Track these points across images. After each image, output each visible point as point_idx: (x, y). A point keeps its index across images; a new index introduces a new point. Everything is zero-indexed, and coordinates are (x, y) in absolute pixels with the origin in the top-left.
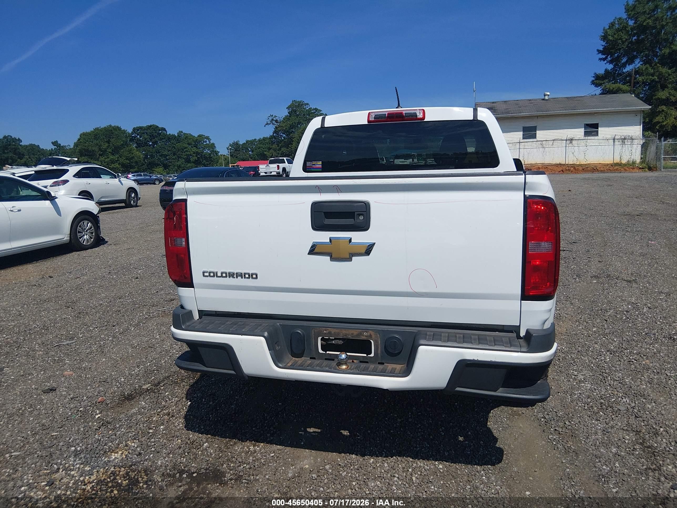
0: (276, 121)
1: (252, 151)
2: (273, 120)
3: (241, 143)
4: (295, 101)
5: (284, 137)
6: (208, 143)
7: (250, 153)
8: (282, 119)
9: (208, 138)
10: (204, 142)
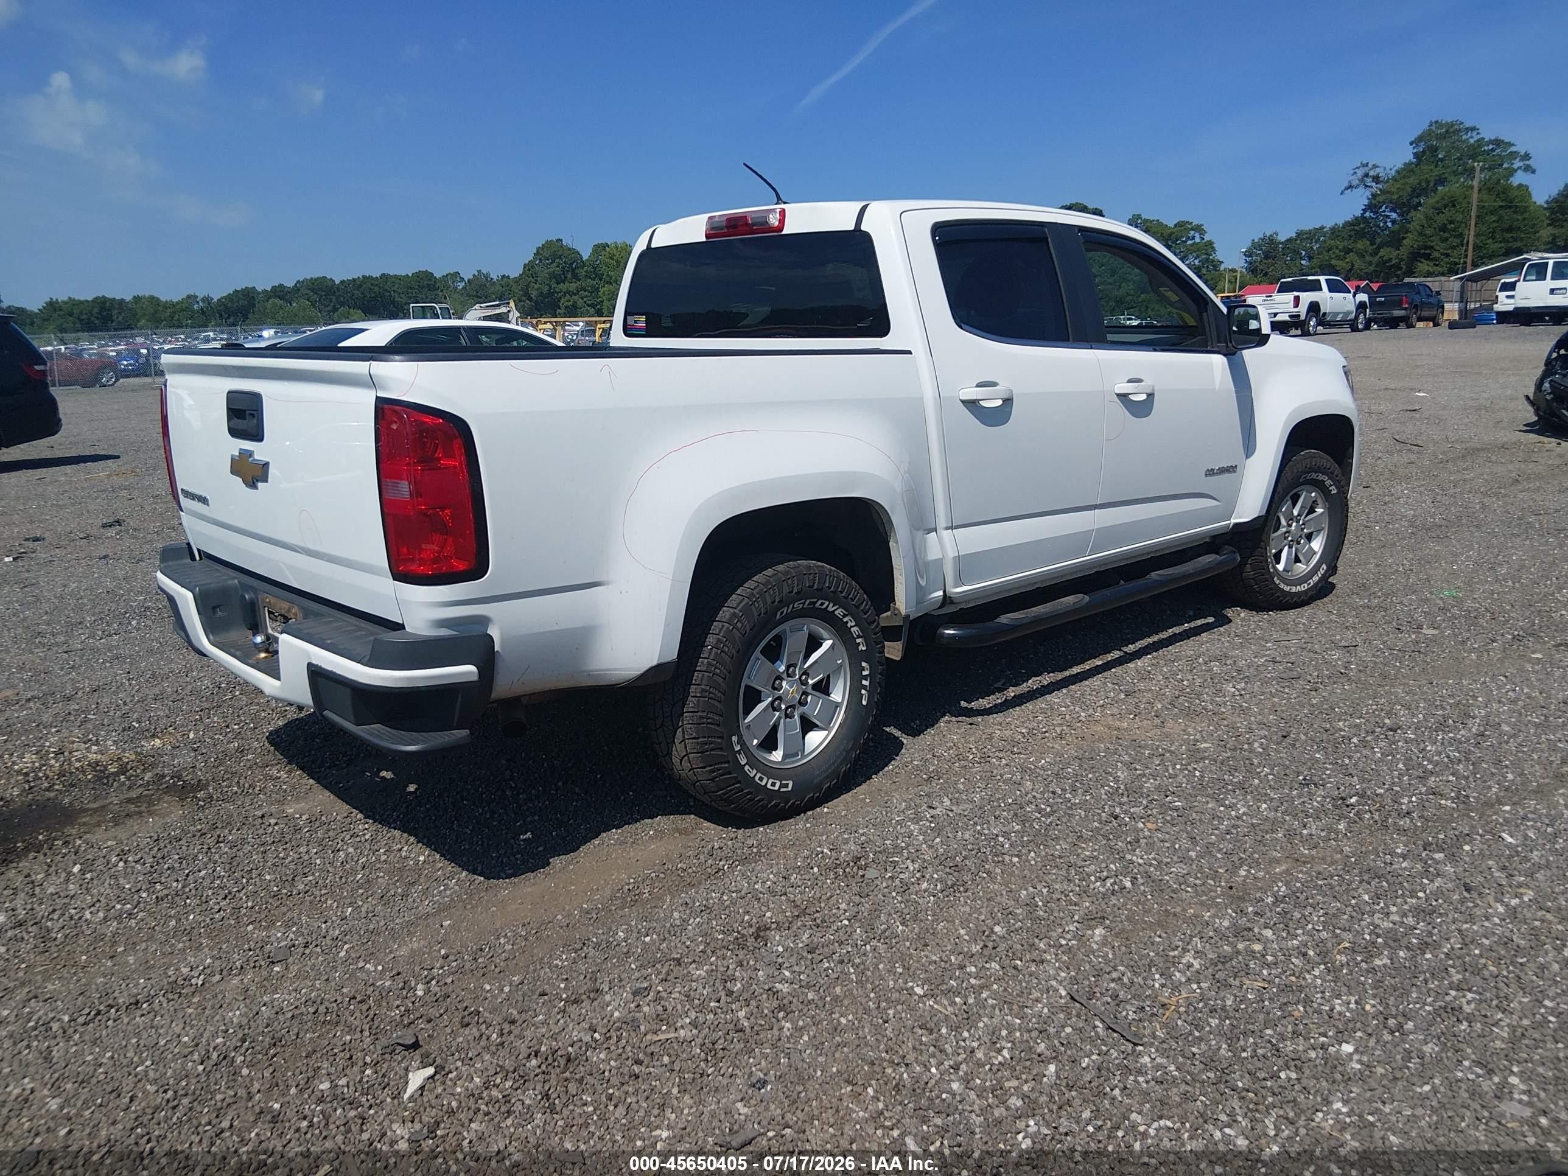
0: (1376, 179)
1: (1310, 258)
2: (1366, 175)
3: (1282, 238)
4: (1436, 122)
5: (1394, 222)
6: (1197, 240)
7: (1303, 262)
8: (1393, 172)
9: (1199, 229)
10: (1189, 238)
